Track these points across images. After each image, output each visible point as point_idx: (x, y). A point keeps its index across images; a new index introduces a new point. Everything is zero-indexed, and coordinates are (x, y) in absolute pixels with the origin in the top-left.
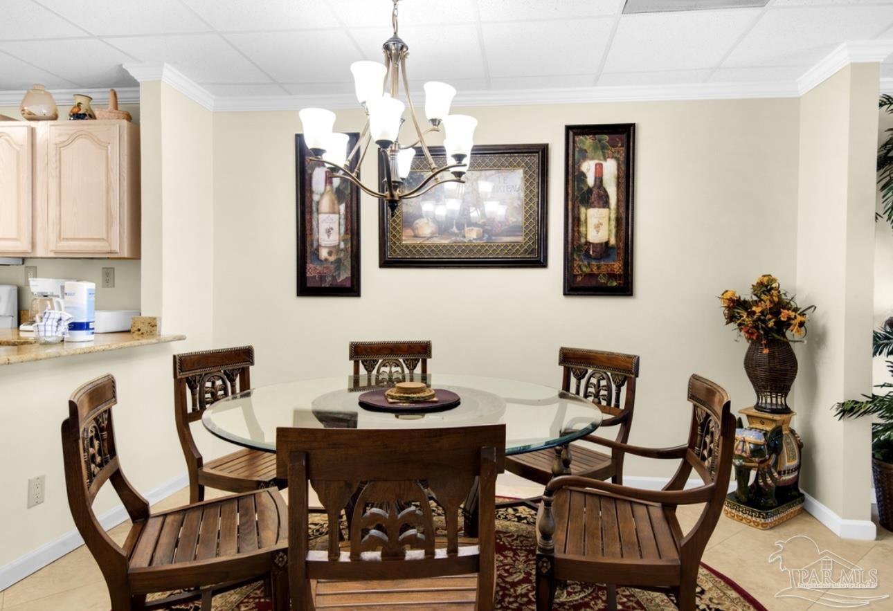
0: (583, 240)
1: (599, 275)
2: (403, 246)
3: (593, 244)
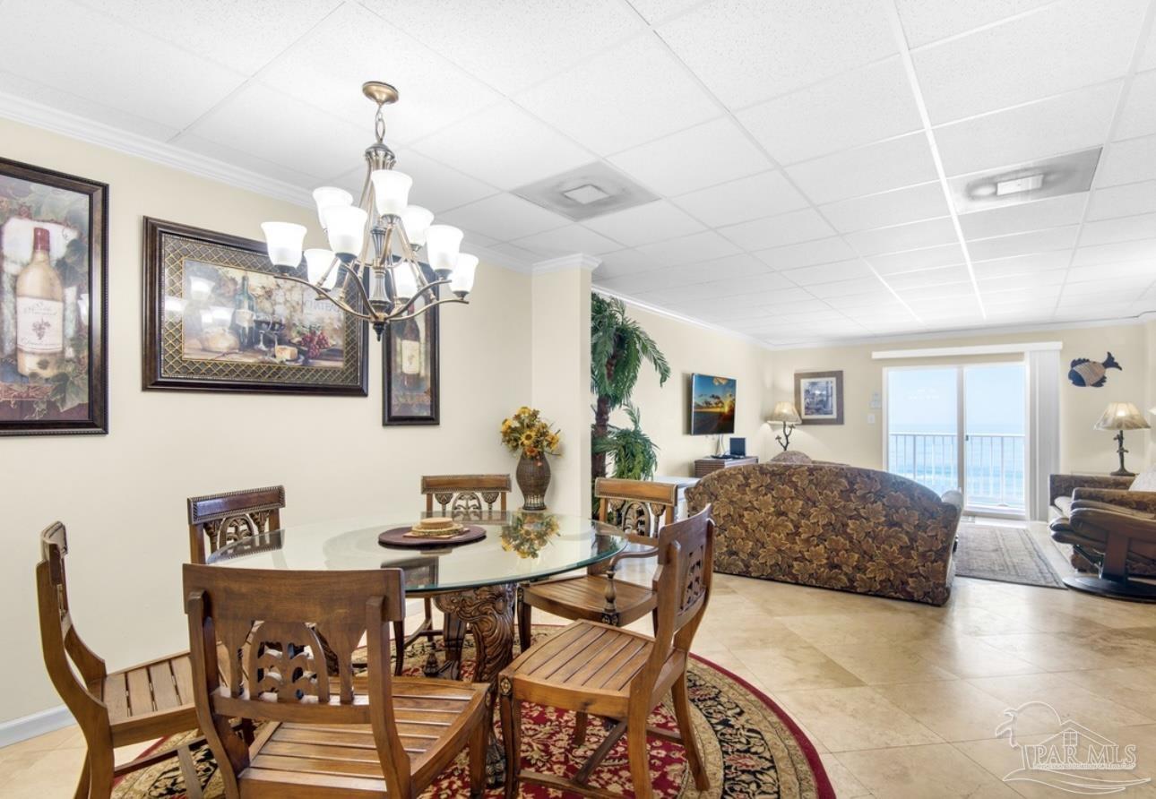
0: (399, 371)
1: (412, 405)
2: (185, 361)
3: (407, 375)
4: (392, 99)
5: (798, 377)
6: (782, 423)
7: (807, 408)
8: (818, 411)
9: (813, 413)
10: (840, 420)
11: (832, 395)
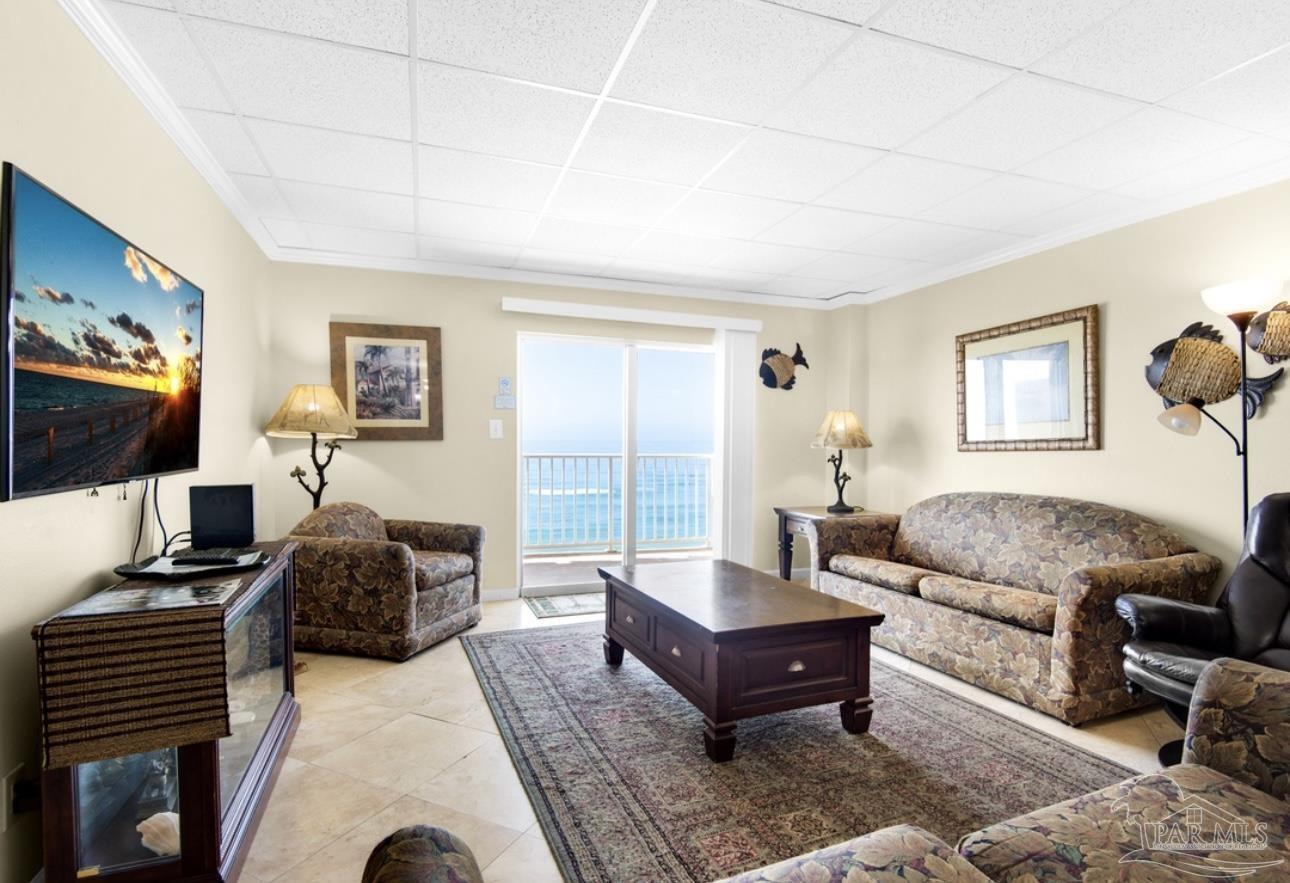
5: (340, 331)
6: (306, 435)
7: (359, 403)
8: (387, 410)
9: (375, 415)
10: (434, 432)
11: (418, 378)
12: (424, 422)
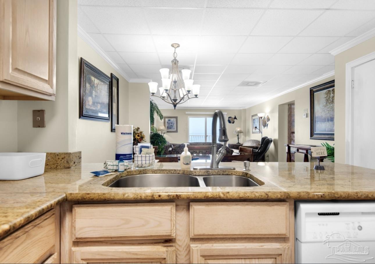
4: (179, 46)
5: (165, 118)
6: (161, 132)
7: (167, 127)
8: (170, 128)
9: (169, 129)
10: (177, 131)
11: (174, 124)
12: (175, 130)
